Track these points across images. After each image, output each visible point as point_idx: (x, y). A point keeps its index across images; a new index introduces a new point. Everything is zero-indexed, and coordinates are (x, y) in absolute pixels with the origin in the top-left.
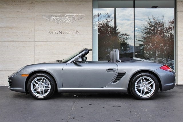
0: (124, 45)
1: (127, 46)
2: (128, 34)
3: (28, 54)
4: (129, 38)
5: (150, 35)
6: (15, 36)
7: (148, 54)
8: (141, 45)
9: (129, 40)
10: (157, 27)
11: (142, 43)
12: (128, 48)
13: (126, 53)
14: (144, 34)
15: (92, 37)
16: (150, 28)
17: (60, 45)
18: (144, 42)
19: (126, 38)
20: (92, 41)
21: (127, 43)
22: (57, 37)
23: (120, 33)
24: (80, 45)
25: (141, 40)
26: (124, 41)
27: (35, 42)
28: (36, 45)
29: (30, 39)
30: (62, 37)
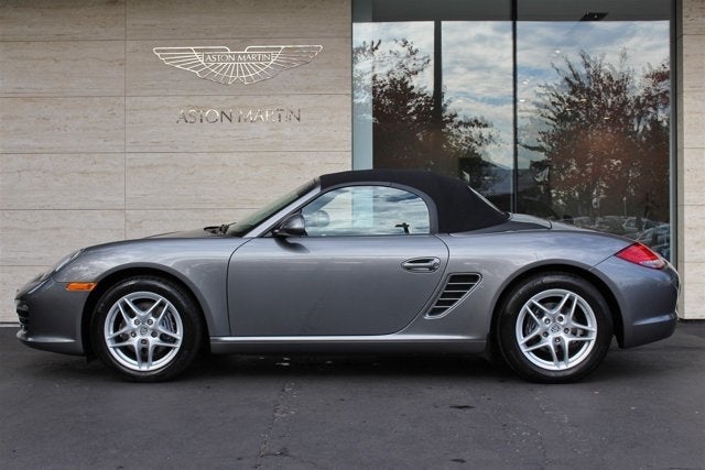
0: (474, 164)
1: (484, 168)
3: (101, 201)
5: (572, 125)
6: (48, 130)
7: (563, 199)
8: (538, 166)
9: (492, 144)
10: (599, 97)
11: (541, 156)
12: (487, 175)
14: (550, 122)
15: (350, 133)
16: (573, 98)
17: (224, 165)
18: (550, 154)
19: (481, 137)
20: (350, 148)
21: (484, 158)
22: (212, 137)
23: (455, 119)
24: (302, 164)
25: (537, 145)
26: (471, 151)
27: (129, 156)
28: (132, 168)
29: (108, 143)
30: (231, 133)
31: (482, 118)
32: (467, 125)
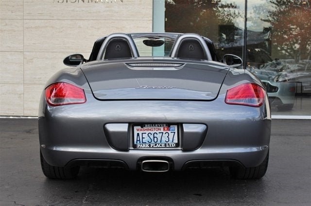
0: (229, 29)
1: (236, 31)
2: (236, 3)
3: (9, 47)
4: (239, 13)
5: (286, 7)
7: (286, 51)
8: (266, 30)
9: (240, 17)
11: (268, 25)
12: (237, 35)
13: (234, 46)
14: (274, 5)
15: (152, 10)
17: (80, 27)
18: (273, 24)
19: (235, 14)
20: (152, 19)
21: (235, 25)
22: (73, 11)
23: (219, 3)
24: (124, 27)
25: (267, 19)
26: (230, 21)
27: (25, 21)
28: (27, 28)
29: (14, 14)
30: (84, 9)
31: (234, 3)
32: (226, 6)
